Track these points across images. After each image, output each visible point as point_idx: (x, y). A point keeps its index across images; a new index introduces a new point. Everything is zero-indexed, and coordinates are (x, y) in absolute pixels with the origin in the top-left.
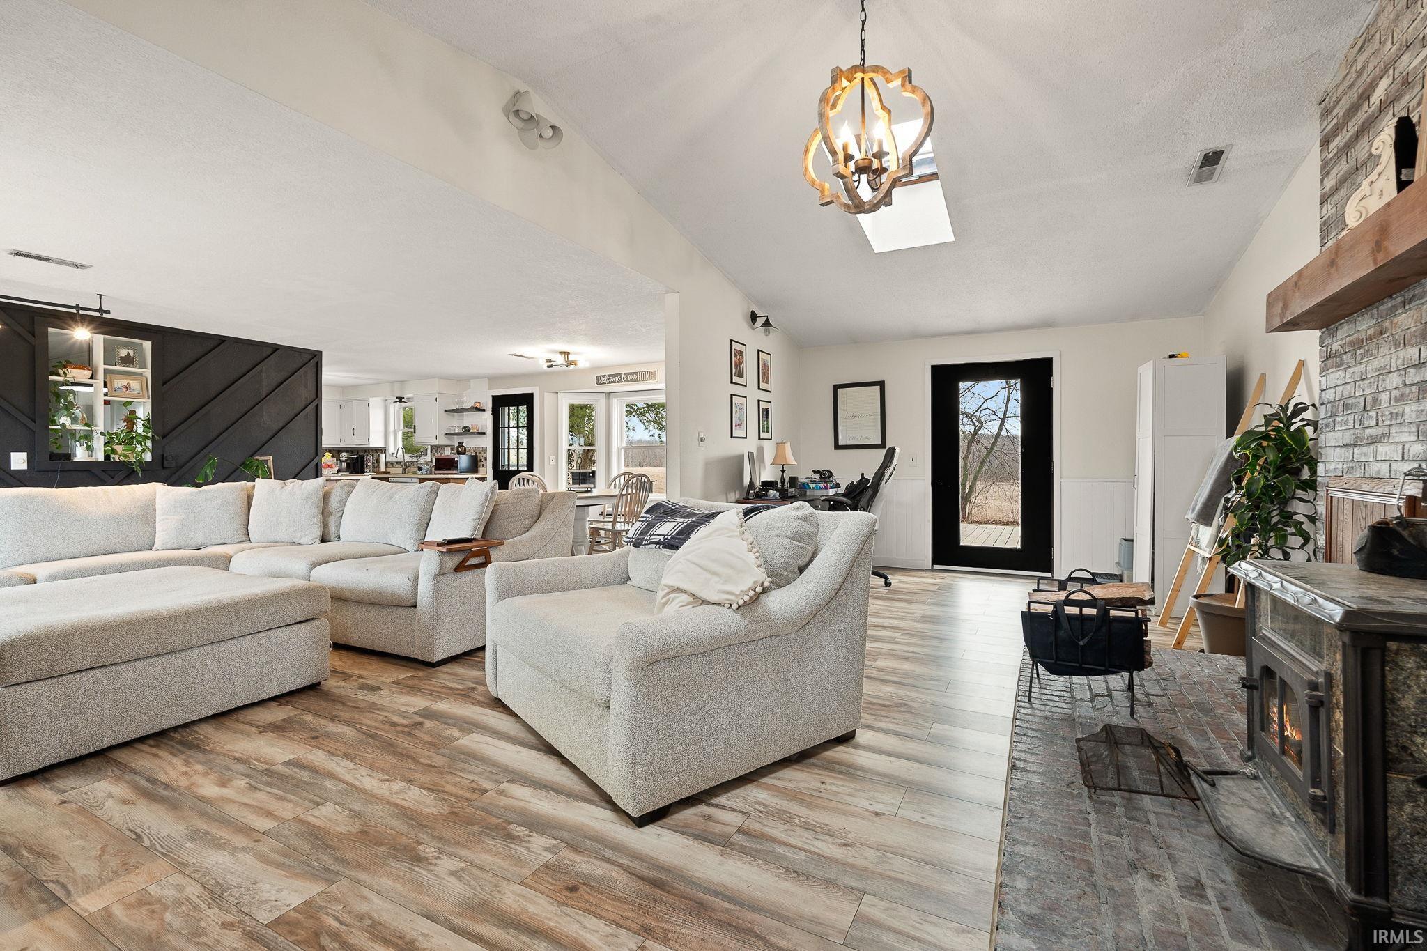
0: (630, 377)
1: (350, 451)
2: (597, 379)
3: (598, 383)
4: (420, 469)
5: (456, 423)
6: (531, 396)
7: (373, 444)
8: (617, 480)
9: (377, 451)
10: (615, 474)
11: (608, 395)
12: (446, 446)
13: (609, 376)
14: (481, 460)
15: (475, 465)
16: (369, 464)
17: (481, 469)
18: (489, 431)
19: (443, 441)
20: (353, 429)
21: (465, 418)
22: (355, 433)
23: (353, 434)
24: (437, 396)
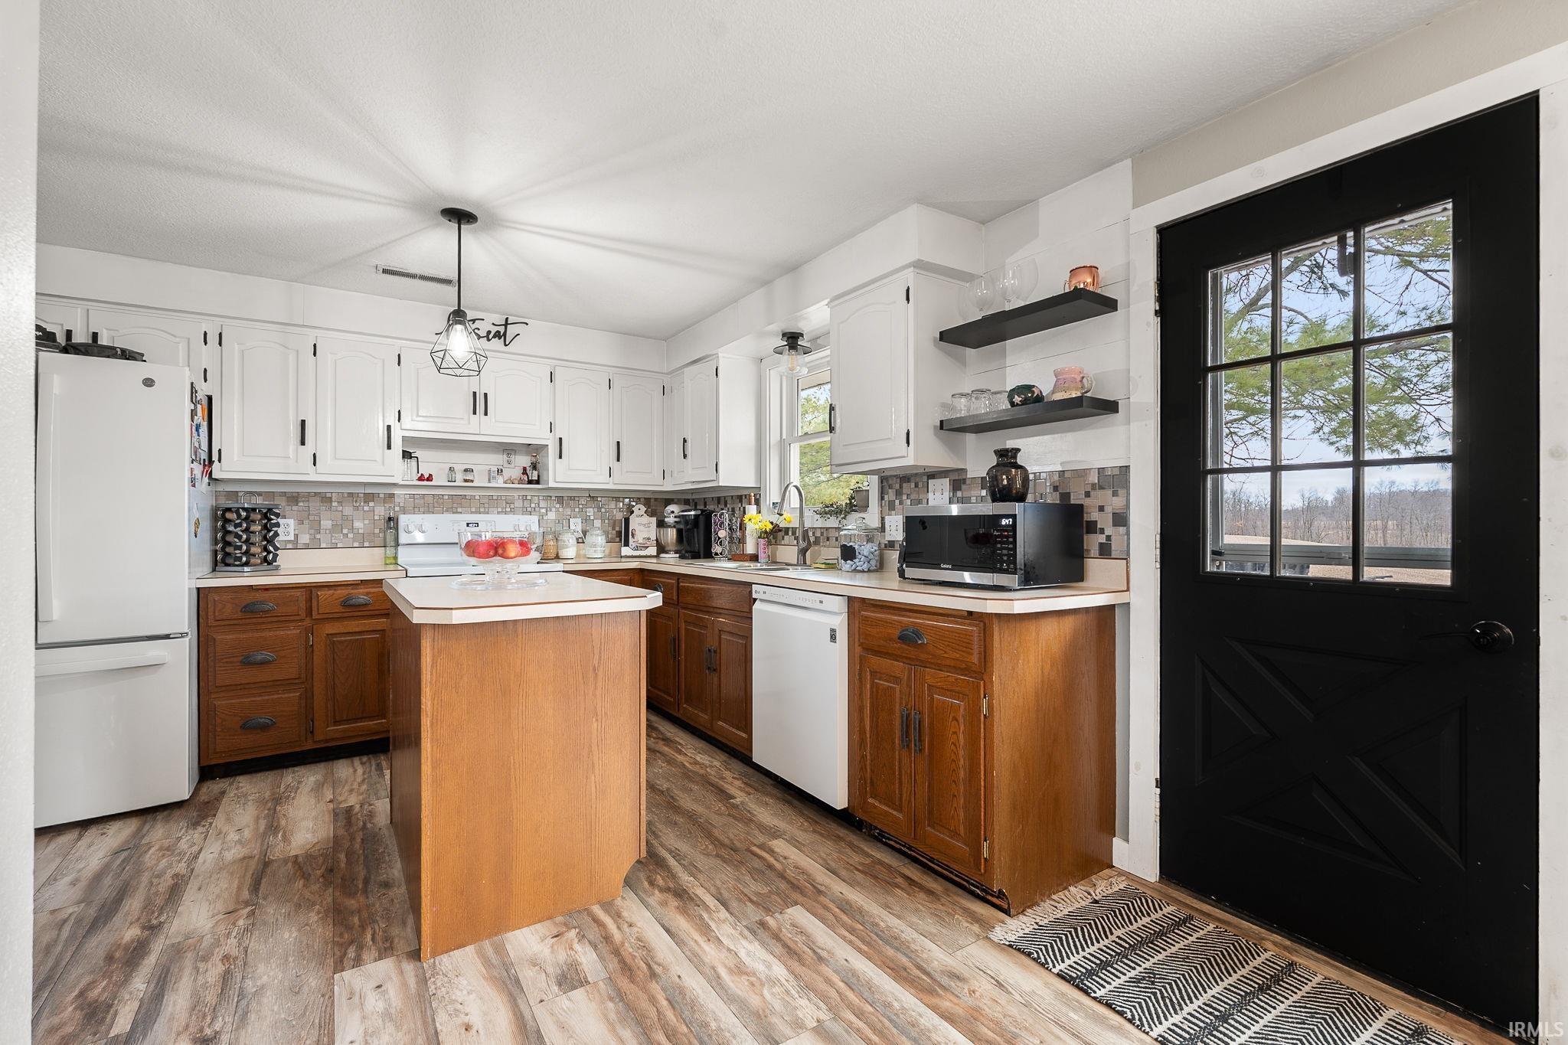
1: (686, 499)
4: (848, 553)
9: (739, 499)
12: (933, 475)
14: (1092, 528)
16: (722, 534)
17: (1095, 566)
19: (930, 453)
20: (685, 441)
21: (1009, 361)
22: (689, 452)
23: (685, 456)
24: (909, 277)
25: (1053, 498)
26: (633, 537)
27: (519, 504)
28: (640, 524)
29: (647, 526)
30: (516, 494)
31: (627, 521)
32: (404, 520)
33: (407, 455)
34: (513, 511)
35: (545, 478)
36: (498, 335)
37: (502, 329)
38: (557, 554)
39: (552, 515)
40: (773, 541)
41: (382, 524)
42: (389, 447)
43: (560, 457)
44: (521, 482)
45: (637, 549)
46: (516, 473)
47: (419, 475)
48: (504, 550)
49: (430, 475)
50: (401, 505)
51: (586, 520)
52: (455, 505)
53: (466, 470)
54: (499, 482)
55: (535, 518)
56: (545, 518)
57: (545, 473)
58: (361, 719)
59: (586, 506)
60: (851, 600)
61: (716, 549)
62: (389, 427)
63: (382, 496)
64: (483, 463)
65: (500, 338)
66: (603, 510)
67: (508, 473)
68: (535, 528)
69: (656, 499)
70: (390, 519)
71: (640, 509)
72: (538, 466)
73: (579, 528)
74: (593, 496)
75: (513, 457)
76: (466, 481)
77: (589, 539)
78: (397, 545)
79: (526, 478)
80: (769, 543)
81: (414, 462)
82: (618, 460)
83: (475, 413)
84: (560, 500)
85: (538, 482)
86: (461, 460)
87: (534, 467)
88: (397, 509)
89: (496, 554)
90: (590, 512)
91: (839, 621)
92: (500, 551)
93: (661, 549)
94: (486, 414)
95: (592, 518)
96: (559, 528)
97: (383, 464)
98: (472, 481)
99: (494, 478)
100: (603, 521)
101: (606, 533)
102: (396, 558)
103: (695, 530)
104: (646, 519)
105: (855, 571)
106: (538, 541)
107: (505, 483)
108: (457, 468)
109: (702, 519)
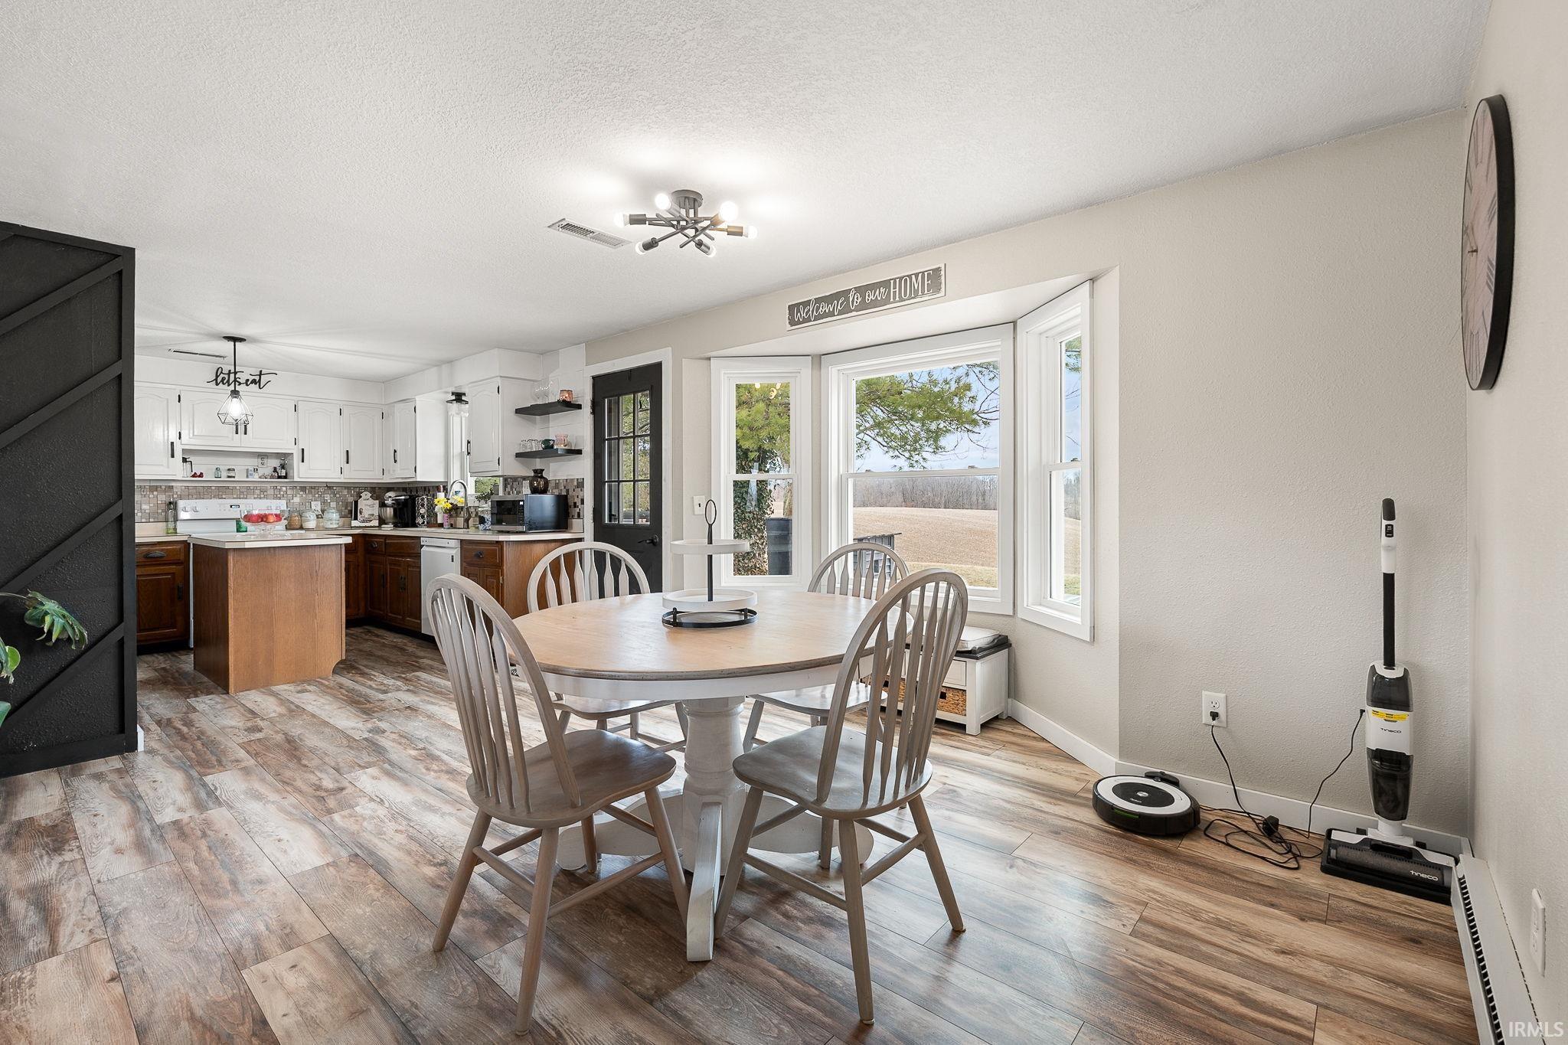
0: (870, 297)
1: (398, 488)
2: (791, 313)
3: (792, 323)
4: (483, 521)
5: (534, 434)
6: (657, 368)
7: (422, 477)
8: (838, 565)
9: (431, 489)
10: (833, 547)
11: (818, 359)
12: (513, 478)
13: (818, 300)
14: (575, 505)
15: (564, 514)
16: (422, 510)
17: (576, 522)
18: (588, 448)
19: (510, 468)
20: (395, 451)
21: (551, 424)
22: (398, 459)
23: (395, 461)
24: (499, 382)
25: (564, 493)
26: (361, 514)
27: (271, 492)
28: (366, 505)
29: (372, 506)
30: (268, 486)
31: (356, 503)
32: (181, 504)
33: (184, 460)
34: (266, 497)
35: (291, 475)
36: (254, 382)
37: (257, 378)
38: (302, 525)
39: (297, 500)
40: (454, 515)
41: (164, 507)
42: (173, 456)
43: (303, 461)
44: (272, 477)
45: (363, 522)
46: (269, 471)
47: (193, 473)
48: (267, 518)
49: (201, 473)
50: (179, 493)
51: (324, 502)
52: (220, 493)
53: (229, 470)
54: (256, 478)
55: (284, 502)
56: (292, 501)
57: (291, 471)
58: (158, 629)
59: (324, 493)
60: (462, 541)
61: (419, 520)
62: (172, 443)
63: (164, 487)
64: (241, 465)
65: (256, 384)
66: (338, 496)
67: (261, 472)
68: (284, 507)
69: (380, 488)
70: (170, 503)
71: (366, 495)
72: (285, 466)
73: (319, 508)
74: (329, 486)
75: (265, 460)
76: (229, 477)
77: (326, 515)
78: (176, 519)
79: (276, 475)
80: (451, 516)
81: (188, 465)
82: (348, 463)
83: (237, 433)
84: (303, 489)
85: (285, 477)
86: (225, 463)
87: (283, 467)
88: (175, 496)
89: (262, 521)
90: (328, 497)
91: (456, 552)
92: (265, 519)
93: (382, 521)
94: (245, 433)
95: (329, 501)
96: (302, 508)
97: (168, 467)
98: (234, 477)
99: (251, 475)
100: (338, 503)
101: (339, 511)
102: (175, 529)
103: (405, 509)
104: (371, 502)
105: (485, 530)
106: (286, 515)
107: (260, 478)
108: (221, 467)
109: (410, 502)
